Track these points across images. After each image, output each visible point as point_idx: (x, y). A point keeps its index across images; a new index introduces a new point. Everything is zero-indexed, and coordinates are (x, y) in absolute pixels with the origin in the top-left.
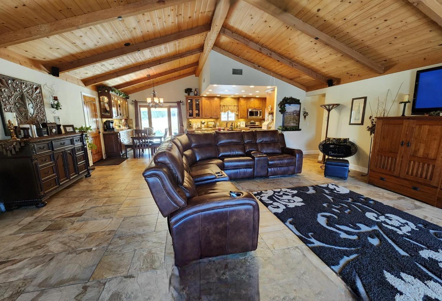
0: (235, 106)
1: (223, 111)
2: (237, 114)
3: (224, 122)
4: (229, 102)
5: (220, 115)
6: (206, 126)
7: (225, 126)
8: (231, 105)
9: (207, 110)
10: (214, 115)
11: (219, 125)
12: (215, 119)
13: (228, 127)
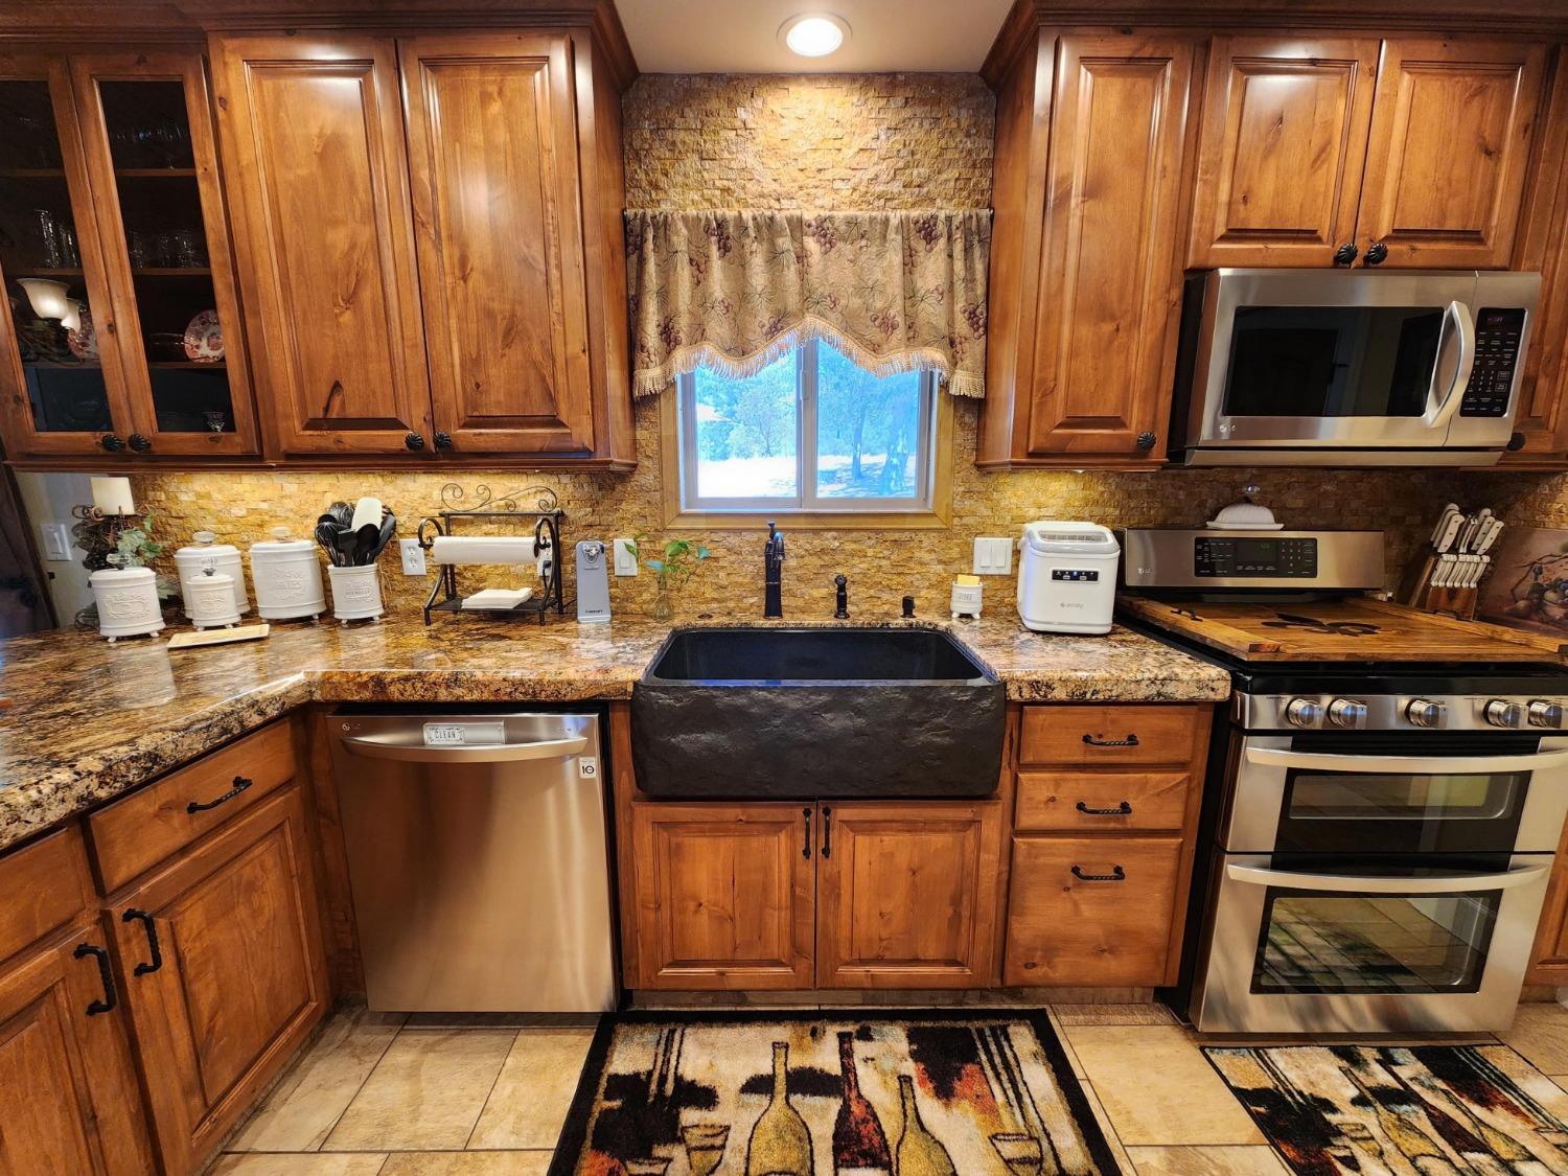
0: (927, 231)
1: (699, 334)
2: (964, 383)
3: (731, 518)
4: (812, 161)
5: (640, 405)
6: (423, 585)
7: (740, 598)
8: (852, 222)
9: (351, 299)
10: (496, 401)
11: (634, 570)
12: (565, 479)
13: (800, 603)
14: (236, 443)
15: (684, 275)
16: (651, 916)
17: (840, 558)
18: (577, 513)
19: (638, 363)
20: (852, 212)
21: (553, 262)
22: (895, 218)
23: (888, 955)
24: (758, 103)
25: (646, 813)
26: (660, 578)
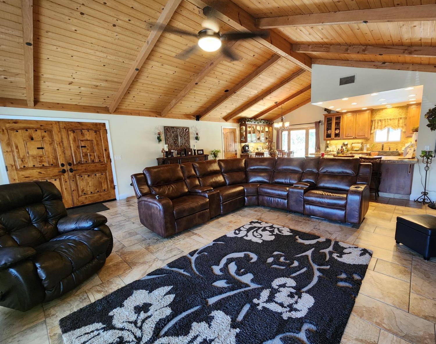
0: (401, 118)
1: (377, 128)
2: (404, 130)
4: (390, 114)
5: (371, 134)
7: (379, 149)
9: (350, 129)
10: (360, 135)
11: (369, 147)
14: (339, 138)
15: (376, 124)
17: (390, 146)
18: (364, 142)
19: (371, 131)
20: (393, 117)
22: (398, 117)
24: (383, 110)
26: (372, 148)
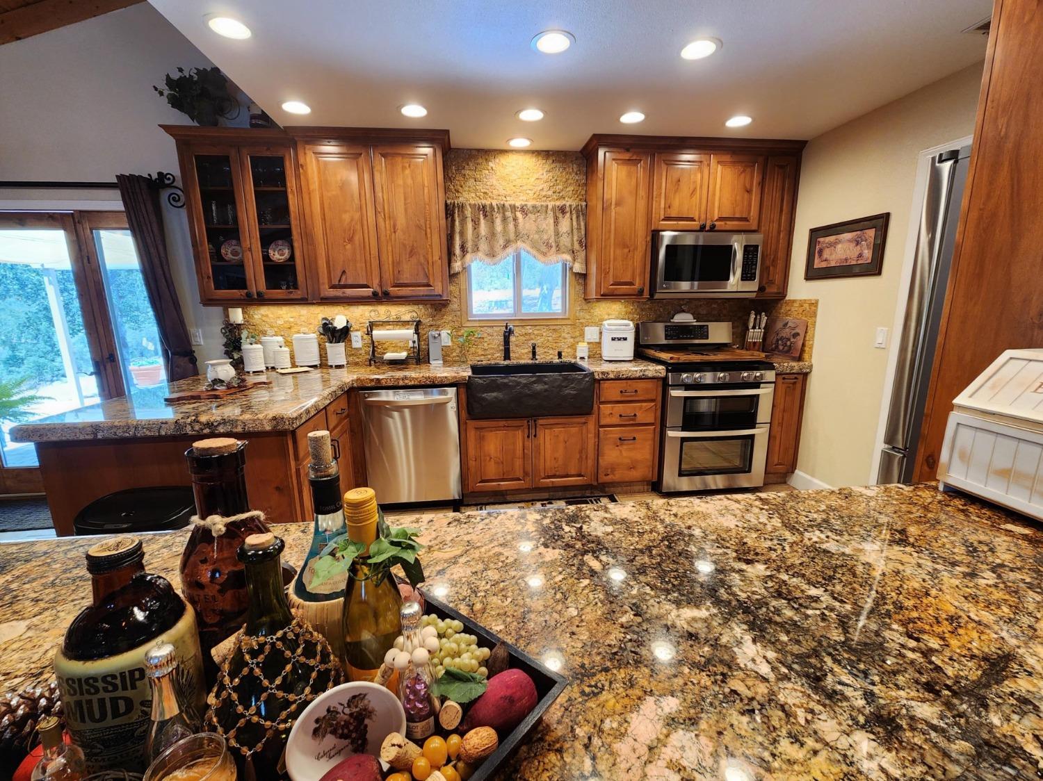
0: (562, 210)
1: (476, 249)
2: (578, 268)
3: (489, 322)
4: (518, 182)
5: (453, 276)
6: (360, 352)
7: (493, 354)
8: (534, 207)
9: (351, 240)
10: (406, 278)
11: (450, 344)
12: (421, 307)
13: (517, 355)
14: (297, 294)
15: (470, 225)
16: (474, 463)
17: (533, 336)
18: (426, 321)
19: (453, 260)
20: (533, 202)
21: (428, 226)
22: (551, 205)
23: (557, 473)
24: (497, 160)
25: (471, 424)
26: (462, 347)
